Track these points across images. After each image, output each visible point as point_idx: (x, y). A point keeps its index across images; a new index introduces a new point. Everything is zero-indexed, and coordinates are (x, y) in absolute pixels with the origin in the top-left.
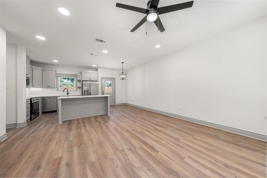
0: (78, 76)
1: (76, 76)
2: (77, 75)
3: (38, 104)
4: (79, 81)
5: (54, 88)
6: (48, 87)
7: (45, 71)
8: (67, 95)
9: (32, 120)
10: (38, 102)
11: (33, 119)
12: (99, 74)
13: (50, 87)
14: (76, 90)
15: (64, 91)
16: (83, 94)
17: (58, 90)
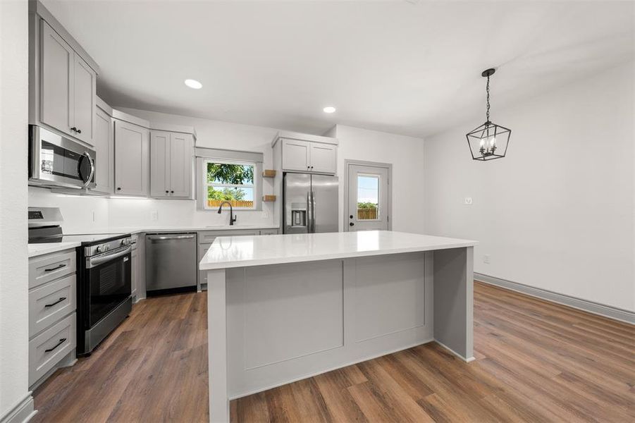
0: (265, 159)
1: (257, 157)
2: (262, 154)
3: (129, 263)
4: (271, 175)
5: (187, 198)
6: (170, 194)
7: (160, 134)
8: (228, 227)
9: (89, 355)
10: (129, 255)
11: (95, 350)
12: (339, 149)
13: (174, 195)
14: (259, 209)
15: (220, 212)
16: (289, 222)
17: (200, 208)
